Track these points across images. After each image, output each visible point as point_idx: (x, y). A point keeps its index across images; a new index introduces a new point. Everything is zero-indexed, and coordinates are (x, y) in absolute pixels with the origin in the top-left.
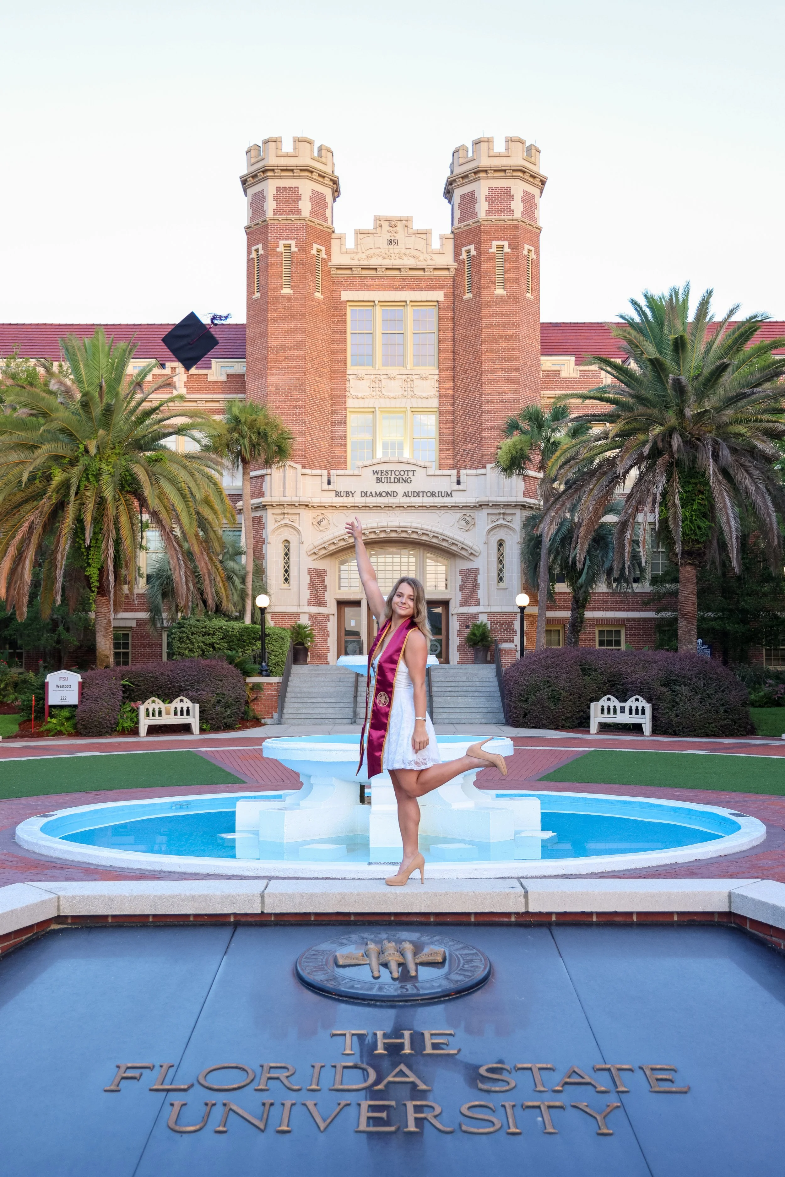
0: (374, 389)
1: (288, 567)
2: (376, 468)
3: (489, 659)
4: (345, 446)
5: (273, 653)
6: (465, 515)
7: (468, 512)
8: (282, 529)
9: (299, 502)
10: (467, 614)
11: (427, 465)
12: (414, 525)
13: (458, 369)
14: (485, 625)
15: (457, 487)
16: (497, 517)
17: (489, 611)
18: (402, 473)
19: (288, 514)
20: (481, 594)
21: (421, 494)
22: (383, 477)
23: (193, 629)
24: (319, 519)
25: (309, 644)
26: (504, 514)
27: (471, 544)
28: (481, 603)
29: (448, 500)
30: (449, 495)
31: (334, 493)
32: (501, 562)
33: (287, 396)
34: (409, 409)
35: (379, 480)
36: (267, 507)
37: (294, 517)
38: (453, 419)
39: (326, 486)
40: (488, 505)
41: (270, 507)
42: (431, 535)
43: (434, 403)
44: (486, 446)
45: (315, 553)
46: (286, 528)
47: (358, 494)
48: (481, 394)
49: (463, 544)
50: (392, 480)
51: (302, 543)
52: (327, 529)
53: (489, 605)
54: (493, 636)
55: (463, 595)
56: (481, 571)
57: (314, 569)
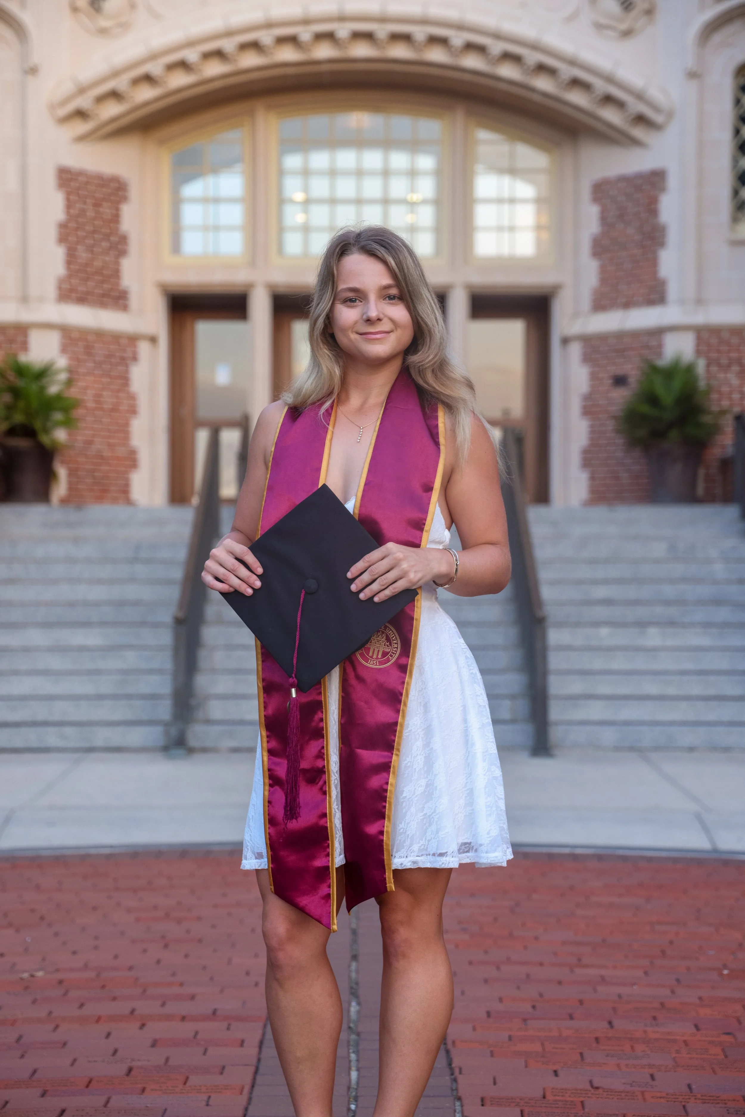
3: (700, 490)
10: (620, 335)
12: (436, 11)
14: (689, 368)
17: (700, 318)
20: (672, 262)
25: (61, 435)
28: (672, 291)
42: (497, 48)
45: (81, 114)
49: (609, 79)
51: (33, 71)
52: (125, 26)
53: (700, 301)
54: (715, 408)
55: (603, 270)
56: (673, 182)
57: (81, 173)
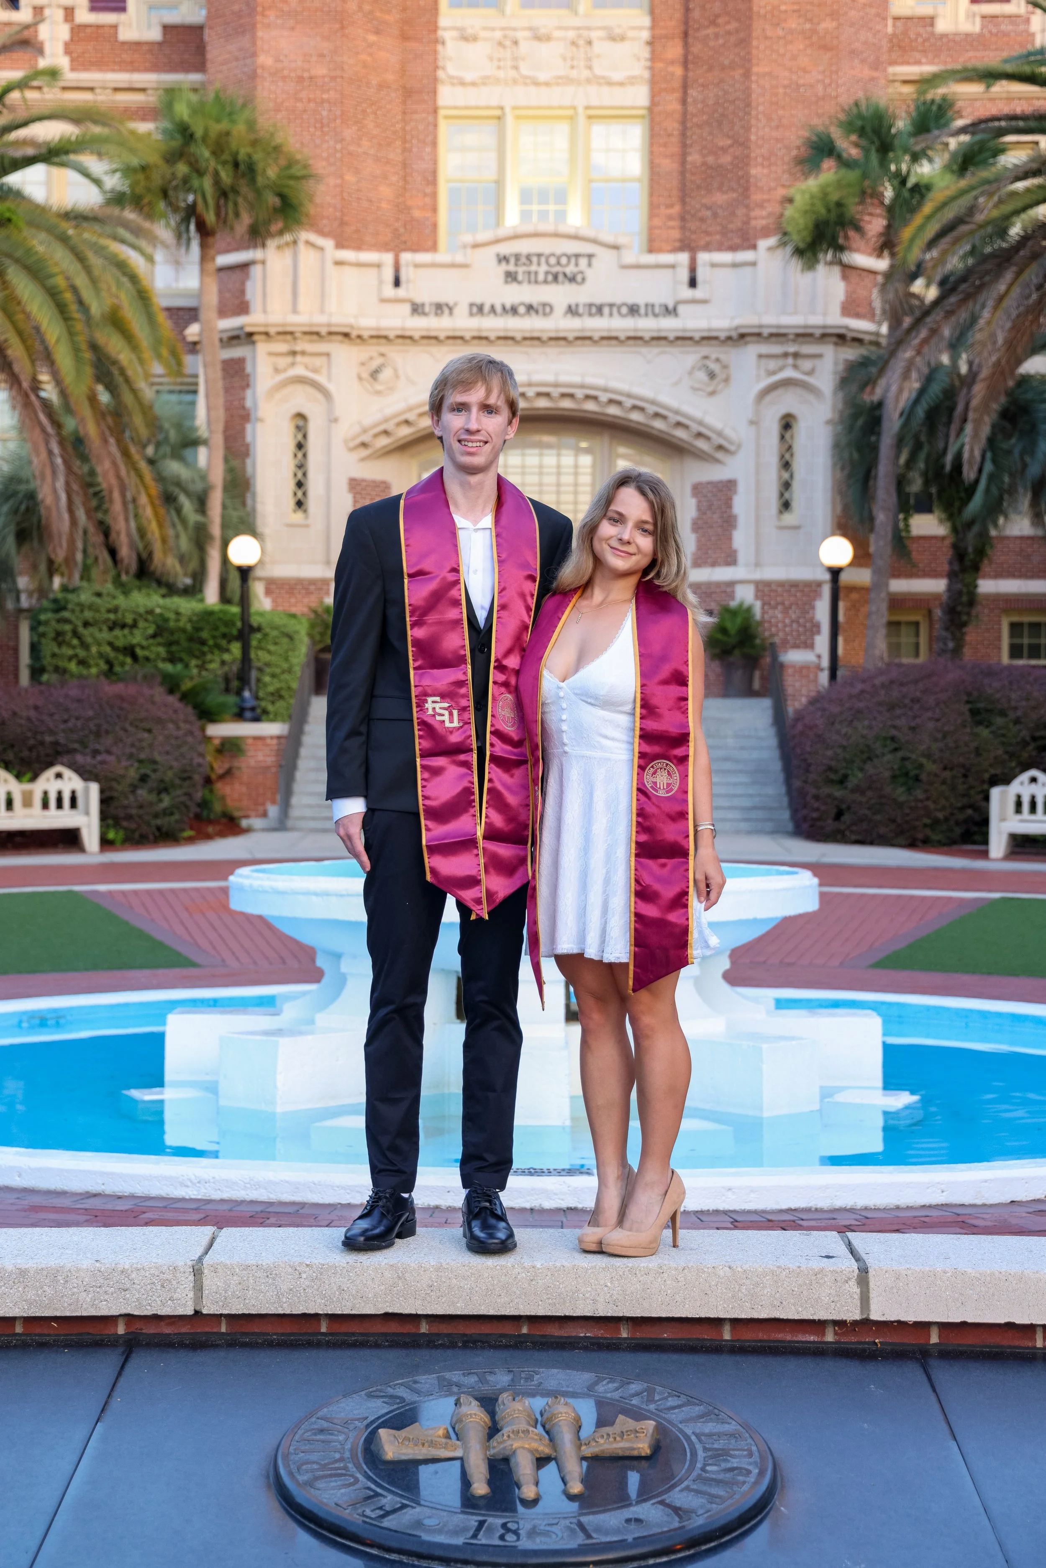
0: (502, 64)
1: (305, 474)
2: (505, 249)
3: (756, 685)
4: (434, 195)
5: (268, 670)
6: (706, 357)
7: (713, 351)
8: (290, 389)
9: (329, 325)
10: (713, 584)
11: (621, 240)
12: (589, 380)
13: (696, 14)
14: (749, 610)
15: (687, 293)
16: (780, 362)
17: (757, 575)
18: (564, 260)
19: (303, 353)
20: (741, 539)
21: (606, 310)
22: (521, 270)
23: (88, 615)
24: (374, 365)
26: (796, 355)
27: (718, 424)
28: (741, 557)
29: (668, 324)
30: (670, 311)
31: (407, 308)
32: (786, 465)
33: (300, 79)
34: (581, 110)
35: (511, 277)
36: (256, 338)
37: (318, 362)
38: (683, 135)
39: (389, 291)
40: (759, 335)
41: (263, 337)
42: (629, 403)
43: (640, 96)
44: (756, 197)
45: (364, 445)
46: (299, 388)
47: (462, 310)
48: (747, 75)
49: (700, 422)
50: (541, 277)
51: (336, 420)
52: (391, 389)
53: (758, 565)
54: (767, 634)
55: (698, 541)
56: (741, 488)
57: (363, 480)
